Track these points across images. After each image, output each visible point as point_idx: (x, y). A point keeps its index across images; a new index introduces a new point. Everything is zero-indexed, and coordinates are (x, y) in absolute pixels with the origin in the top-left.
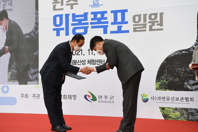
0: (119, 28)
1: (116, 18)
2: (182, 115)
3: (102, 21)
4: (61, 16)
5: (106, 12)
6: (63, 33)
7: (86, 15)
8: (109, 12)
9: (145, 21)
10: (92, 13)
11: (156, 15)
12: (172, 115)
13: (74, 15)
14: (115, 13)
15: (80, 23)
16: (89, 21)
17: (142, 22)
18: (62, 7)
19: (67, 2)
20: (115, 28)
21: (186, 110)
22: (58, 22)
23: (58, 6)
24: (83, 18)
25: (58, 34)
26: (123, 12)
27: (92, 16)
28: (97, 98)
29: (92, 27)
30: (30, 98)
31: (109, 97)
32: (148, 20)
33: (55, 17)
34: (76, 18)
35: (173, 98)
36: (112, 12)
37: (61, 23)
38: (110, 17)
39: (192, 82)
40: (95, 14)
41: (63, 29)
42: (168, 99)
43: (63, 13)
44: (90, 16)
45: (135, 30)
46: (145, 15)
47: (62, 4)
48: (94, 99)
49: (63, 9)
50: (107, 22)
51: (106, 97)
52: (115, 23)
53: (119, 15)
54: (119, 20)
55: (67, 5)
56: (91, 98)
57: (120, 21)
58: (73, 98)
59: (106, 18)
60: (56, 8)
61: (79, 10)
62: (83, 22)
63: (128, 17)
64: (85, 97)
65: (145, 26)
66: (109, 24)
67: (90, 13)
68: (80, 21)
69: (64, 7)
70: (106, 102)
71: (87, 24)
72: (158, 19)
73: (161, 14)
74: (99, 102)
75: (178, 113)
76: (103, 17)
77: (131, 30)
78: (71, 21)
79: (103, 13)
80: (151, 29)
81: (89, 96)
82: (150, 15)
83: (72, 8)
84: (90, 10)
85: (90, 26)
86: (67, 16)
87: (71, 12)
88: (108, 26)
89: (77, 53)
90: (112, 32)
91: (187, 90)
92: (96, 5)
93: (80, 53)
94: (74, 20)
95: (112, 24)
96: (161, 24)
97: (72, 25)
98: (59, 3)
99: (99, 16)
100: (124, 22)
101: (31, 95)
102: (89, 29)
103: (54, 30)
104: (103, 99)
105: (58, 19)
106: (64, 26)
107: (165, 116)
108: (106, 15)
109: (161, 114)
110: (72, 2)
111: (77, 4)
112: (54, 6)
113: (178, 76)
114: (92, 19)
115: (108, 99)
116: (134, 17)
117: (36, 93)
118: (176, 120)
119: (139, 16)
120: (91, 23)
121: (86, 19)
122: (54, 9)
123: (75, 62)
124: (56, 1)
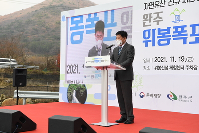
0: (197, 39)
1: (194, 31)
3: (182, 34)
4: (149, 31)
5: (185, 26)
6: (150, 44)
7: (168, 29)
8: (188, 26)
10: (174, 28)
13: (159, 30)
14: (193, 26)
15: (164, 36)
16: (171, 34)
18: (150, 24)
19: (154, 19)
20: (193, 39)
22: (147, 36)
23: (147, 23)
24: (166, 32)
25: (147, 45)
27: (174, 30)
28: (178, 97)
29: (174, 39)
31: (187, 97)
33: (144, 32)
34: (161, 32)
36: (190, 26)
37: (149, 36)
38: (189, 31)
40: (176, 28)
41: (150, 41)
43: (151, 28)
44: (172, 30)
47: (150, 22)
48: (175, 98)
49: (150, 25)
50: (186, 35)
51: (185, 97)
52: (193, 35)
53: (197, 28)
55: (154, 22)
56: (173, 97)
57: (198, 33)
58: (158, 97)
59: (186, 31)
60: (146, 25)
61: (163, 26)
62: (166, 35)
64: (168, 96)
66: (188, 36)
67: (172, 28)
69: (152, 23)
70: (185, 100)
71: (170, 36)
74: (179, 100)
76: (183, 31)
78: (156, 35)
79: (183, 27)
81: (171, 96)
83: (158, 24)
84: (172, 25)
85: (172, 38)
86: (154, 30)
87: (157, 27)
88: (187, 38)
89: (161, 59)
90: (190, 43)
92: (177, 21)
93: (164, 60)
94: (159, 33)
95: (191, 36)
97: (158, 37)
98: (148, 20)
99: (180, 30)
102: (171, 41)
103: (144, 42)
104: (183, 98)
105: (147, 33)
106: (151, 39)
108: (185, 29)
110: (158, 19)
111: (162, 21)
112: (144, 23)
114: (174, 33)
115: (187, 99)
120: (173, 36)
121: (169, 32)
122: (144, 26)
123: (159, 68)
124: (145, 20)
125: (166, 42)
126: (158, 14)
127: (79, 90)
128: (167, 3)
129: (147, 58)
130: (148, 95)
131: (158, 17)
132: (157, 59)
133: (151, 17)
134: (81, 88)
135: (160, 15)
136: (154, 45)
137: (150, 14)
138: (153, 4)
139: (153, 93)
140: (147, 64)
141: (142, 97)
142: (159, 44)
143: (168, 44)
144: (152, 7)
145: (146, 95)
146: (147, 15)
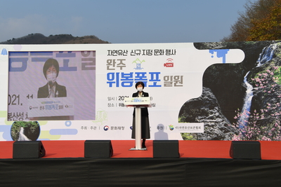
0: (155, 83)
1: (152, 77)
2: (194, 137)
3: (143, 78)
4: (113, 74)
5: (146, 73)
6: (114, 85)
7: (131, 74)
8: (148, 73)
9: (171, 80)
10: (136, 73)
11: (178, 77)
12: (188, 137)
13: (123, 74)
14: (152, 74)
16: (134, 78)
17: (169, 81)
19: (118, 65)
20: (152, 83)
21: (197, 134)
22: (111, 78)
23: (111, 67)
24: (129, 76)
25: (111, 86)
26: (157, 74)
27: (136, 75)
30: (89, 129)
32: (173, 80)
33: (108, 75)
34: (125, 76)
35: (189, 127)
36: (150, 73)
37: (113, 78)
38: (148, 77)
39: (200, 117)
40: (138, 74)
41: (114, 82)
42: (186, 128)
43: (115, 72)
44: (134, 75)
45: (165, 85)
46: (171, 77)
49: (114, 69)
52: (152, 80)
53: (155, 75)
54: (155, 78)
55: (117, 67)
58: (122, 129)
59: (146, 77)
61: (126, 71)
62: (129, 78)
63: (161, 77)
65: (171, 83)
66: (148, 81)
67: (134, 73)
68: (127, 78)
69: (115, 67)
72: (180, 79)
73: (182, 77)
75: (191, 136)
76: (143, 76)
77: (163, 85)
78: (120, 78)
79: (143, 74)
80: (175, 85)
82: (175, 77)
83: (121, 69)
84: (134, 71)
85: (134, 81)
86: (118, 74)
87: (120, 72)
90: (149, 86)
91: (197, 122)
92: (138, 68)
94: (123, 77)
95: (150, 81)
96: (182, 83)
97: (122, 80)
98: (112, 65)
99: (141, 75)
100: (157, 80)
101: (89, 127)
103: (108, 83)
105: (111, 75)
106: (115, 80)
107: (184, 138)
108: (145, 75)
109: (181, 137)
110: (121, 65)
111: (125, 66)
112: (108, 67)
113: (192, 114)
114: (136, 77)
116: (164, 77)
117: (93, 126)
118: (190, 140)
119: (168, 77)
121: (131, 77)
122: (108, 69)
123: (123, 105)
124: (109, 64)
125: (129, 84)
126: (121, 60)
127: (29, 127)
128: (129, 53)
129: (111, 96)
130: (112, 128)
131: (121, 63)
132: (121, 98)
133: (114, 63)
134: (31, 125)
135: (123, 62)
136: (118, 86)
137: (114, 60)
138: (116, 52)
139: (117, 126)
140: (111, 102)
141: (106, 130)
142: (123, 85)
143: (131, 85)
144: (115, 54)
145: (110, 128)
146: (111, 60)
